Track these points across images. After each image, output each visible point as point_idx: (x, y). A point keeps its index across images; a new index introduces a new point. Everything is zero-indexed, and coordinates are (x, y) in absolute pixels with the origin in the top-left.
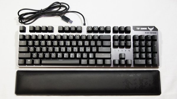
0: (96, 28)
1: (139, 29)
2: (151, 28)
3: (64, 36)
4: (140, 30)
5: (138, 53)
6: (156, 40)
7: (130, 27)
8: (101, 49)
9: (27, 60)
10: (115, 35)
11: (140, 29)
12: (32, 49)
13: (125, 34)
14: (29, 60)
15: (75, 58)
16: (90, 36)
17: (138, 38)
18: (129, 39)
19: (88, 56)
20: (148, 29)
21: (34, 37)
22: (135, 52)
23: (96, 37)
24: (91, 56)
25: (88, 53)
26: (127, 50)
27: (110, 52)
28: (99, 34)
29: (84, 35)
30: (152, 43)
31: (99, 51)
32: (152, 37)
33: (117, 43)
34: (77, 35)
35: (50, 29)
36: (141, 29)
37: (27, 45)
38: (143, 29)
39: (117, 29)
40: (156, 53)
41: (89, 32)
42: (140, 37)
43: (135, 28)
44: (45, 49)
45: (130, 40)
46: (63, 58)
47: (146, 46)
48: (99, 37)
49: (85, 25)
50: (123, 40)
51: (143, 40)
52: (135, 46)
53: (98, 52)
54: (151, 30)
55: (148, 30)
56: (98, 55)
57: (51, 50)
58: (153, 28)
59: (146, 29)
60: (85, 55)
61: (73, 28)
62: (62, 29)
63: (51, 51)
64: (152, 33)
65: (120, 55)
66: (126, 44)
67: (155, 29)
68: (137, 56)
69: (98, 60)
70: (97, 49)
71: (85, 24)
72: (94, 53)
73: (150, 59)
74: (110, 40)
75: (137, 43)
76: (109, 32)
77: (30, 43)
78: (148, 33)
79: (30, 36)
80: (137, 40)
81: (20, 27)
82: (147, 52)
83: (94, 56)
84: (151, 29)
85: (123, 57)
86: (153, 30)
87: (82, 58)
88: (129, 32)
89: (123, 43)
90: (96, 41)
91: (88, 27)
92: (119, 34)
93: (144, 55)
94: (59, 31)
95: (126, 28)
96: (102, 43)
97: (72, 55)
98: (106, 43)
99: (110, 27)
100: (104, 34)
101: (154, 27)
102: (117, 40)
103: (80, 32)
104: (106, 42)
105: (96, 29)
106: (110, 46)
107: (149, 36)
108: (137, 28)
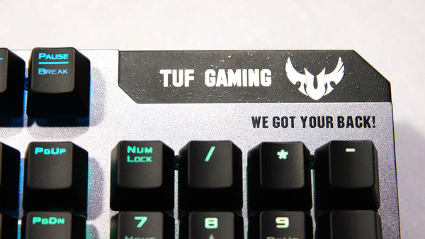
1: (183, 78)
2: (315, 72)
4: (198, 93)
11: (199, 78)
20: (280, 76)
36: (210, 82)
38: (234, 78)
54: (316, 94)
55: (291, 93)
58: (337, 75)
59: (259, 78)
64: (327, 122)
78: (282, 122)
86: (339, 94)
101: (353, 60)
107: (283, 155)
108: (165, 73)
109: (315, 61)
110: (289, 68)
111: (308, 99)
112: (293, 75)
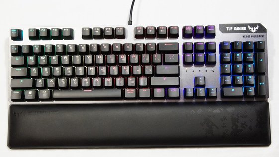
0: (151, 30)
1: (230, 29)
3: (92, 46)
4: (233, 32)
5: (228, 74)
6: (263, 51)
7: (215, 27)
8: (161, 69)
9: (26, 92)
10: (186, 43)
11: (233, 29)
12: (36, 72)
13: (204, 40)
14: (30, 92)
15: (114, 86)
16: (140, 45)
17: (229, 47)
18: (213, 49)
19: (137, 82)
20: (247, 28)
21: (37, 49)
22: (223, 74)
23: (152, 48)
24: (143, 81)
25: (137, 77)
26: (210, 69)
27: (177, 75)
28: (156, 41)
29: (129, 44)
30: (255, 56)
31: (158, 72)
32: (256, 44)
33: (190, 57)
34: (117, 44)
35: (67, 34)
36: (235, 30)
37: (25, 65)
38: (239, 29)
39: (190, 31)
40: (264, 74)
41: (137, 37)
42: (233, 44)
43: (224, 28)
44: (58, 72)
45: (214, 51)
46: (91, 86)
47: (245, 62)
48: (157, 46)
49: (131, 24)
50: (202, 52)
51: (239, 51)
52: (223, 62)
53: (155, 74)
54: (254, 31)
55: (248, 31)
56: (155, 81)
57: (70, 72)
58: (257, 28)
59: (244, 29)
60: (131, 81)
61: (108, 30)
62: (88, 34)
63: (68, 75)
64: (255, 37)
65: (196, 79)
66: (206, 58)
67: (262, 29)
68: (228, 80)
69: (155, 89)
70: (154, 70)
71: (130, 23)
72: (149, 77)
73: (252, 85)
74: (177, 52)
75: (228, 57)
76: (176, 36)
77: (31, 60)
78: (248, 37)
79: (31, 48)
80: (228, 51)
81: (12, 32)
82: (245, 73)
83: (149, 81)
85: (202, 83)
86: (257, 31)
87: (126, 86)
88: (213, 36)
89: (201, 57)
90: (151, 53)
91: (136, 29)
92: (193, 41)
93: (240, 80)
94: (84, 37)
95: (206, 29)
96: (163, 58)
97: (108, 82)
98: (170, 58)
99: (178, 28)
100: (167, 41)
101: (260, 25)
102: (190, 52)
103: (123, 37)
104: (170, 55)
105: (151, 32)
106: (177, 64)
107: (249, 44)
108: (227, 28)
109: (253, 25)
110: (249, 27)
111: (252, 32)
112: (249, 28)
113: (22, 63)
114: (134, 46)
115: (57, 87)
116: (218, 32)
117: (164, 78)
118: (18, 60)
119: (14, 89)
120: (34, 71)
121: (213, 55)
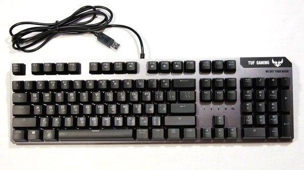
0: (165, 65)
1: (252, 63)
2: (278, 61)
3: (101, 82)
4: (255, 66)
5: (250, 114)
6: (288, 88)
7: (235, 61)
8: (177, 107)
9: (29, 131)
10: (204, 79)
11: (256, 62)
12: (39, 111)
13: (224, 76)
14: (34, 132)
15: (125, 126)
16: (152, 82)
17: (250, 84)
18: (233, 85)
19: (150, 121)
20: (271, 62)
21: (41, 85)
22: (244, 113)
23: (166, 84)
24: (157, 121)
25: (150, 117)
26: (229, 107)
27: (194, 114)
28: (170, 76)
29: (140, 80)
30: (279, 94)
31: (172, 111)
32: (279, 80)
33: (207, 93)
34: (127, 80)
35: (73, 69)
36: (257, 64)
37: (28, 102)
38: (262, 63)
39: (208, 66)
40: (288, 113)
41: (150, 71)
42: (255, 80)
43: (245, 62)
44: (64, 110)
45: (235, 88)
46: (100, 126)
47: (268, 100)
48: (172, 82)
49: (144, 58)
50: (221, 89)
51: (261, 88)
52: (244, 100)
53: (169, 113)
54: (278, 66)
55: (272, 65)
56: (169, 121)
57: (76, 110)
58: (282, 62)
59: (267, 63)
60: (144, 121)
61: (118, 65)
62: (95, 69)
63: (75, 113)
64: (279, 71)
65: (215, 118)
66: (226, 95)
67: (287, 63)
68: (250, 119)
69: (169, 130)
70: (169, 108)
71: (142, 56)
72: (163, 116)
73: (275, 126)
74: (194, 89)
75: (249, 94)
76: (193, 71)
77: (35, 97)
78: (271, 71)
79: (34, 83)
80: (249, 88)
81: (13, 67)
82: (268, 113)
83: (163, 121)
84: (278, 64)
85: (221, 122)
86: (282, 65)
87: (138, 125)
88: (233, 71)
89: (220, 93)
90: (165, 91)
91: (149, 64)
92: (211, 76)
93: (262, 119)
94: (92, 72)
95: (226, 63)
96: (178, 95)
97: (119, 121)
98: (187, 95)
99: (194, 62)
100: (183, 76)
101: (285, 59)
102: (208, 89)
103: (135, 72)
104: (186, 92)
105: (165, 67)
106: (194, 101)
107: (273, 80)
108: (249, 62)
109: (277, 59)
110: (273, 60)
111: (276, 67)
112: (273, 62)
113: (25, 100)
114: (146, 82)
115: (62, 126)
116: (239, 66)
117: (180, 118)
118: (20, 97)
119: (16, 128)
120: (38, 109)
121: (233, 92)
